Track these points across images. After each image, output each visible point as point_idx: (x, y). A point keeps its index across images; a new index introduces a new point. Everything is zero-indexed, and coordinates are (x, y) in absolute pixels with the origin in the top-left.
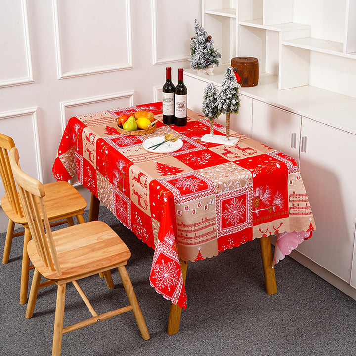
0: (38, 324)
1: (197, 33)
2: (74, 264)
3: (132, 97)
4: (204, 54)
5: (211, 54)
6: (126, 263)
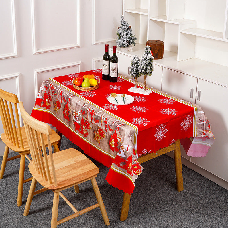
0: (33, 219)
1: (122, 24)
3: (79, 66)
4: (126, 38)
5: (131, 38)
6: (96, 176)
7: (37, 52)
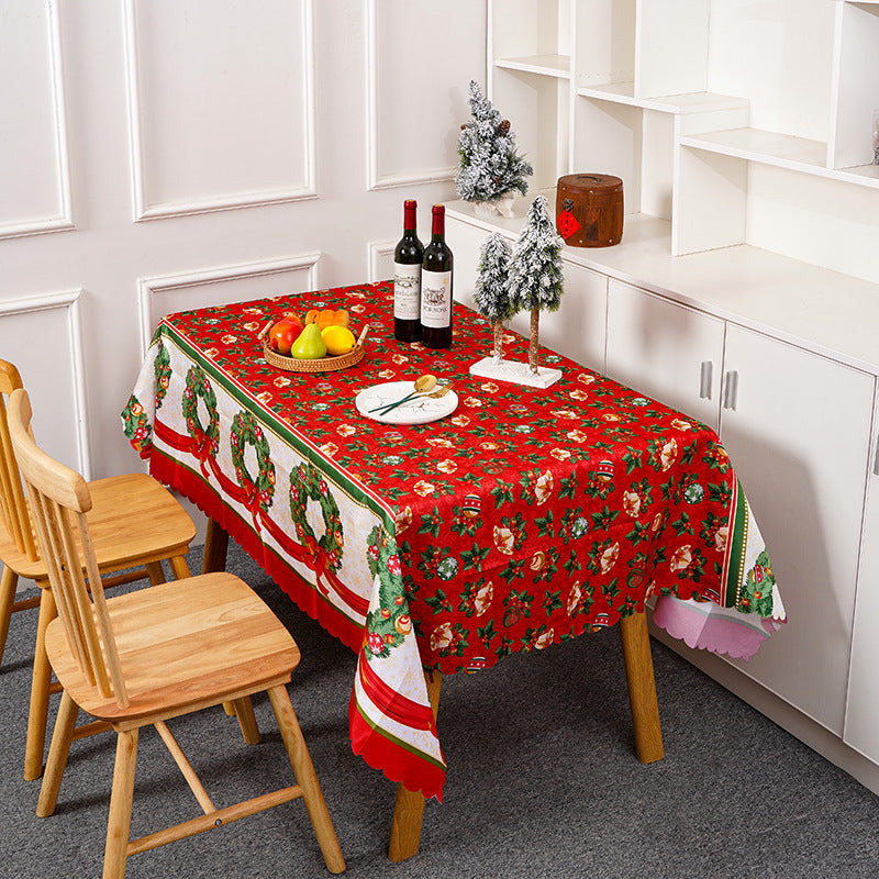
0: (68, 830)
1: (475, 114)
2: (160, 680)
3: (315, 268)
4: (491, 165)
5: (509, 165)
6: (288, 679)
7: (148, 213)
